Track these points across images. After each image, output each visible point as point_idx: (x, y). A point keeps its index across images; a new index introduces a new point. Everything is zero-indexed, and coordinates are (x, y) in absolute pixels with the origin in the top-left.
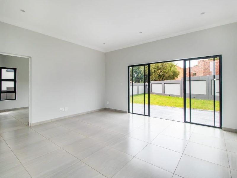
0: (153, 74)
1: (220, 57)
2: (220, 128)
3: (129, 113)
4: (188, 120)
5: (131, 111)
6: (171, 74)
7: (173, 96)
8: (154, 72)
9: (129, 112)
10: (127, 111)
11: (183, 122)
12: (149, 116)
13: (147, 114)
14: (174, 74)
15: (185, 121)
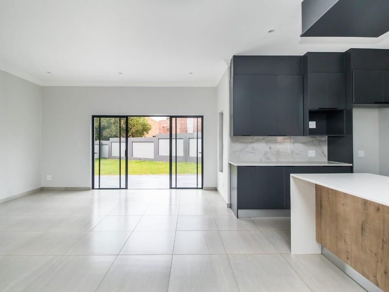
0: (113, 126)
1: (202, 117)
2: (202, 188)
3: (93, 190)
4: (173, 186)
5: (96, 186)
6: (140, 128)
7: (145, 160)
8: (114, 123)
9: (93, 188)
10: (91, 186)
11: (169, 188)
12: (126, 188)
13: (123, 186)
14: (143, 129)
15: (171, 188)
